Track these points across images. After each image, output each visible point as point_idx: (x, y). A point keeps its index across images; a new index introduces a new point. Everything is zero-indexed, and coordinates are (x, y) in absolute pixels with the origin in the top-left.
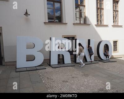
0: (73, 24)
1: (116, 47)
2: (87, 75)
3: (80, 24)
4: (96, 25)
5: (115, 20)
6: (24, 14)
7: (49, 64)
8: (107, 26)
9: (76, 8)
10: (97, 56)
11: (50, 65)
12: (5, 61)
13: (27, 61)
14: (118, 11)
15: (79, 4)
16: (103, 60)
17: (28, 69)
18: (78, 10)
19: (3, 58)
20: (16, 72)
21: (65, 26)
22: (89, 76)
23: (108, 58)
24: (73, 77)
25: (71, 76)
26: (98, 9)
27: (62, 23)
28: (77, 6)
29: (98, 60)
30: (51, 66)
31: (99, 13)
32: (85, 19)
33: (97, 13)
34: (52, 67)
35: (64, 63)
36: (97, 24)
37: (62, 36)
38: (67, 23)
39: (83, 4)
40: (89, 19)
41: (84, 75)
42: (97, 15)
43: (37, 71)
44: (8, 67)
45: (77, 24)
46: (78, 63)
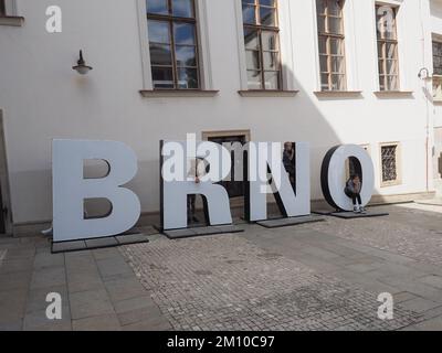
0: (239, 92)
1: (394, 167)
2: (275, 255)
3: (263, 91)
4: (317, 93)
5: (385, 74)
6: (74, 68)
7: (158, 226)
8: (356, 95)
9: (247, 38)
10: (322, 197)
11: (161, 231)
12: (15, 221)
13: (85, 218)
14: (395, 43)
15: (258, 24)
16: (342, 211)
17: (90, 244)
18: (254, 44)
19: (6, 210)
20: (53, 253)
21: (210, 99)
22: (280, 258)
23: (360, 203)
24: (229, 262)
25: (222, 260)
26: (322, 37)
27: (200, 91)
28: (251, 32)
29: (324, 212)
30: (165, 234)
31: (328, 53)
32: (280, 74)
33: (320, 52)
34: (168, 237)
35: (208, 223)
36: (323, 88)
37: (203, 133)
38: (216, 92)
39: (270, 23)
40: (292, 75)
41: (267, 255)
42: (323, 59)
43: (119, 248)
44: (23, 240)
45: (251, 94)
46: (255, 222)
